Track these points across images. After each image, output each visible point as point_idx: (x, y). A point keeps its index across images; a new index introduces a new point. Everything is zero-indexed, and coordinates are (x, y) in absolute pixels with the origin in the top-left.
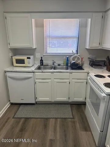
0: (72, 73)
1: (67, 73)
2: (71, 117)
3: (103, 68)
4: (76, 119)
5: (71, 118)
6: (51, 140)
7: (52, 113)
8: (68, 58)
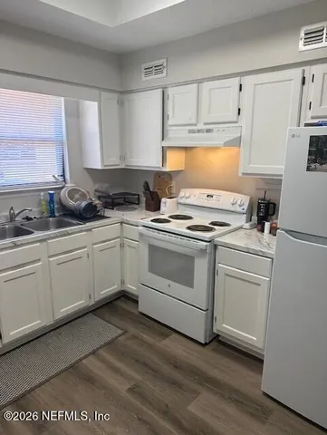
0: (90, 230)
1: (82, 231)
2: (120, 332)
3: (135, 209)
4: (133, 330)
5: (123, 334)
6: (130, 390)
7: (73, 349)
8: (51, 195)
